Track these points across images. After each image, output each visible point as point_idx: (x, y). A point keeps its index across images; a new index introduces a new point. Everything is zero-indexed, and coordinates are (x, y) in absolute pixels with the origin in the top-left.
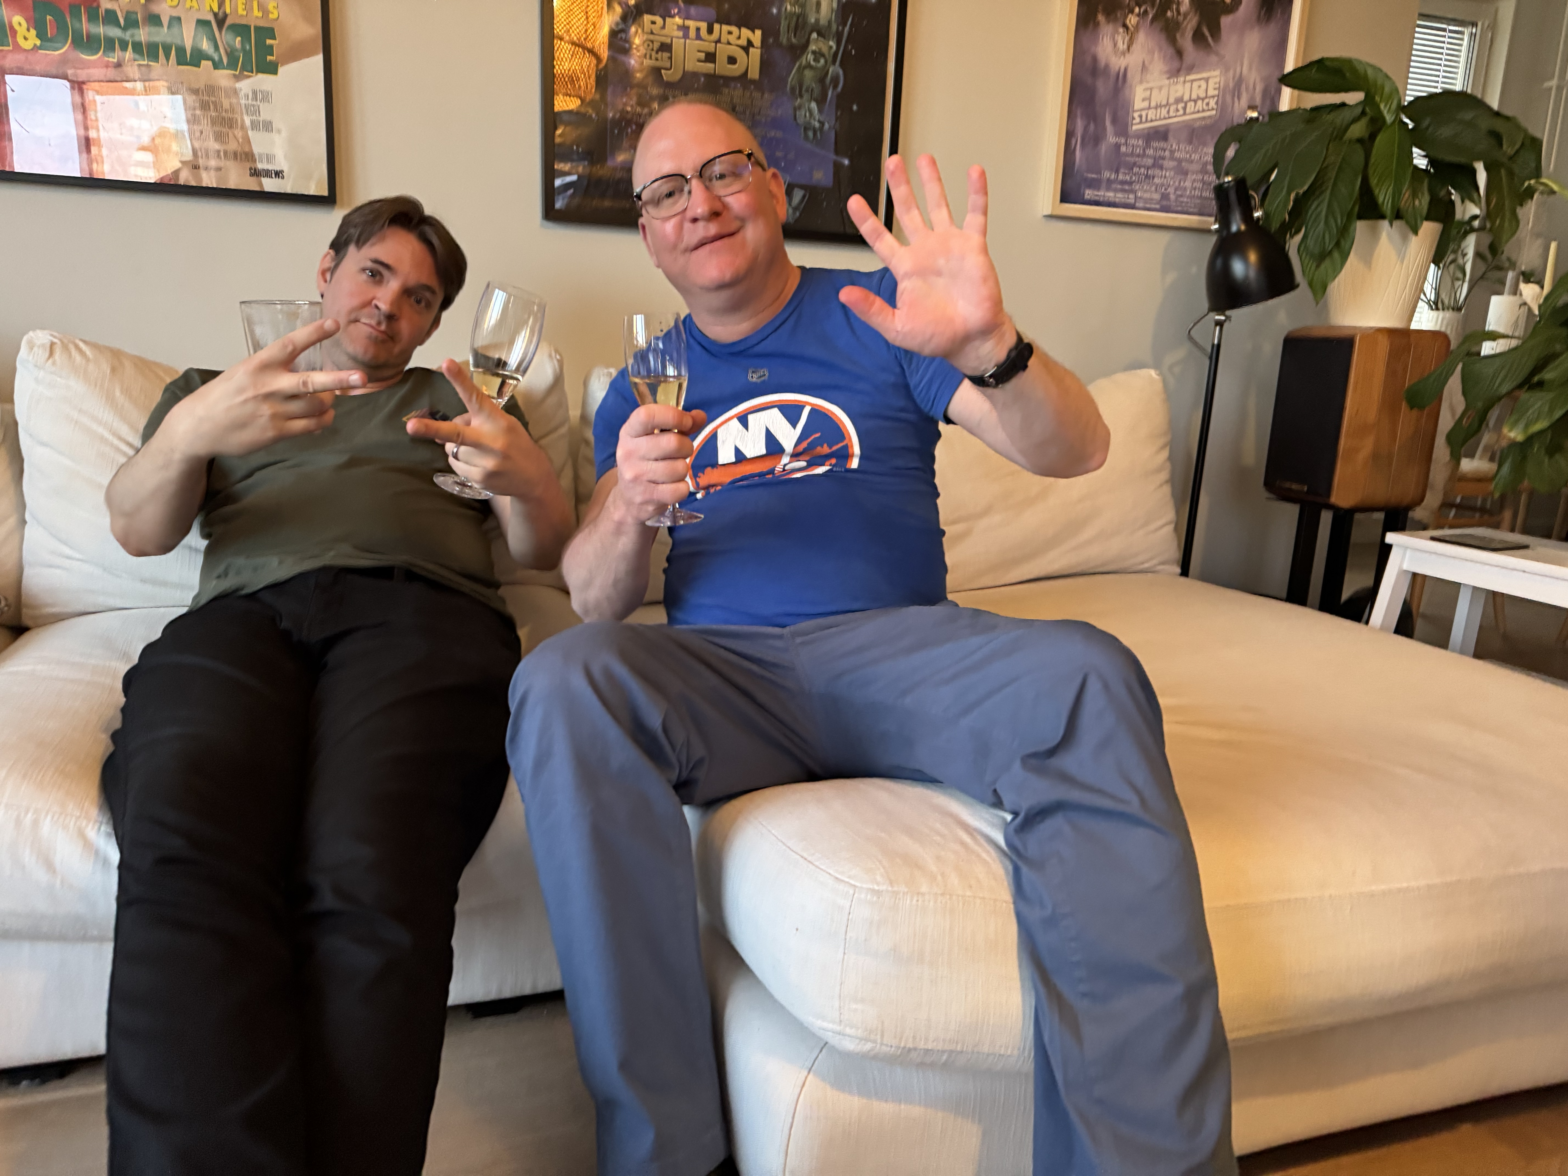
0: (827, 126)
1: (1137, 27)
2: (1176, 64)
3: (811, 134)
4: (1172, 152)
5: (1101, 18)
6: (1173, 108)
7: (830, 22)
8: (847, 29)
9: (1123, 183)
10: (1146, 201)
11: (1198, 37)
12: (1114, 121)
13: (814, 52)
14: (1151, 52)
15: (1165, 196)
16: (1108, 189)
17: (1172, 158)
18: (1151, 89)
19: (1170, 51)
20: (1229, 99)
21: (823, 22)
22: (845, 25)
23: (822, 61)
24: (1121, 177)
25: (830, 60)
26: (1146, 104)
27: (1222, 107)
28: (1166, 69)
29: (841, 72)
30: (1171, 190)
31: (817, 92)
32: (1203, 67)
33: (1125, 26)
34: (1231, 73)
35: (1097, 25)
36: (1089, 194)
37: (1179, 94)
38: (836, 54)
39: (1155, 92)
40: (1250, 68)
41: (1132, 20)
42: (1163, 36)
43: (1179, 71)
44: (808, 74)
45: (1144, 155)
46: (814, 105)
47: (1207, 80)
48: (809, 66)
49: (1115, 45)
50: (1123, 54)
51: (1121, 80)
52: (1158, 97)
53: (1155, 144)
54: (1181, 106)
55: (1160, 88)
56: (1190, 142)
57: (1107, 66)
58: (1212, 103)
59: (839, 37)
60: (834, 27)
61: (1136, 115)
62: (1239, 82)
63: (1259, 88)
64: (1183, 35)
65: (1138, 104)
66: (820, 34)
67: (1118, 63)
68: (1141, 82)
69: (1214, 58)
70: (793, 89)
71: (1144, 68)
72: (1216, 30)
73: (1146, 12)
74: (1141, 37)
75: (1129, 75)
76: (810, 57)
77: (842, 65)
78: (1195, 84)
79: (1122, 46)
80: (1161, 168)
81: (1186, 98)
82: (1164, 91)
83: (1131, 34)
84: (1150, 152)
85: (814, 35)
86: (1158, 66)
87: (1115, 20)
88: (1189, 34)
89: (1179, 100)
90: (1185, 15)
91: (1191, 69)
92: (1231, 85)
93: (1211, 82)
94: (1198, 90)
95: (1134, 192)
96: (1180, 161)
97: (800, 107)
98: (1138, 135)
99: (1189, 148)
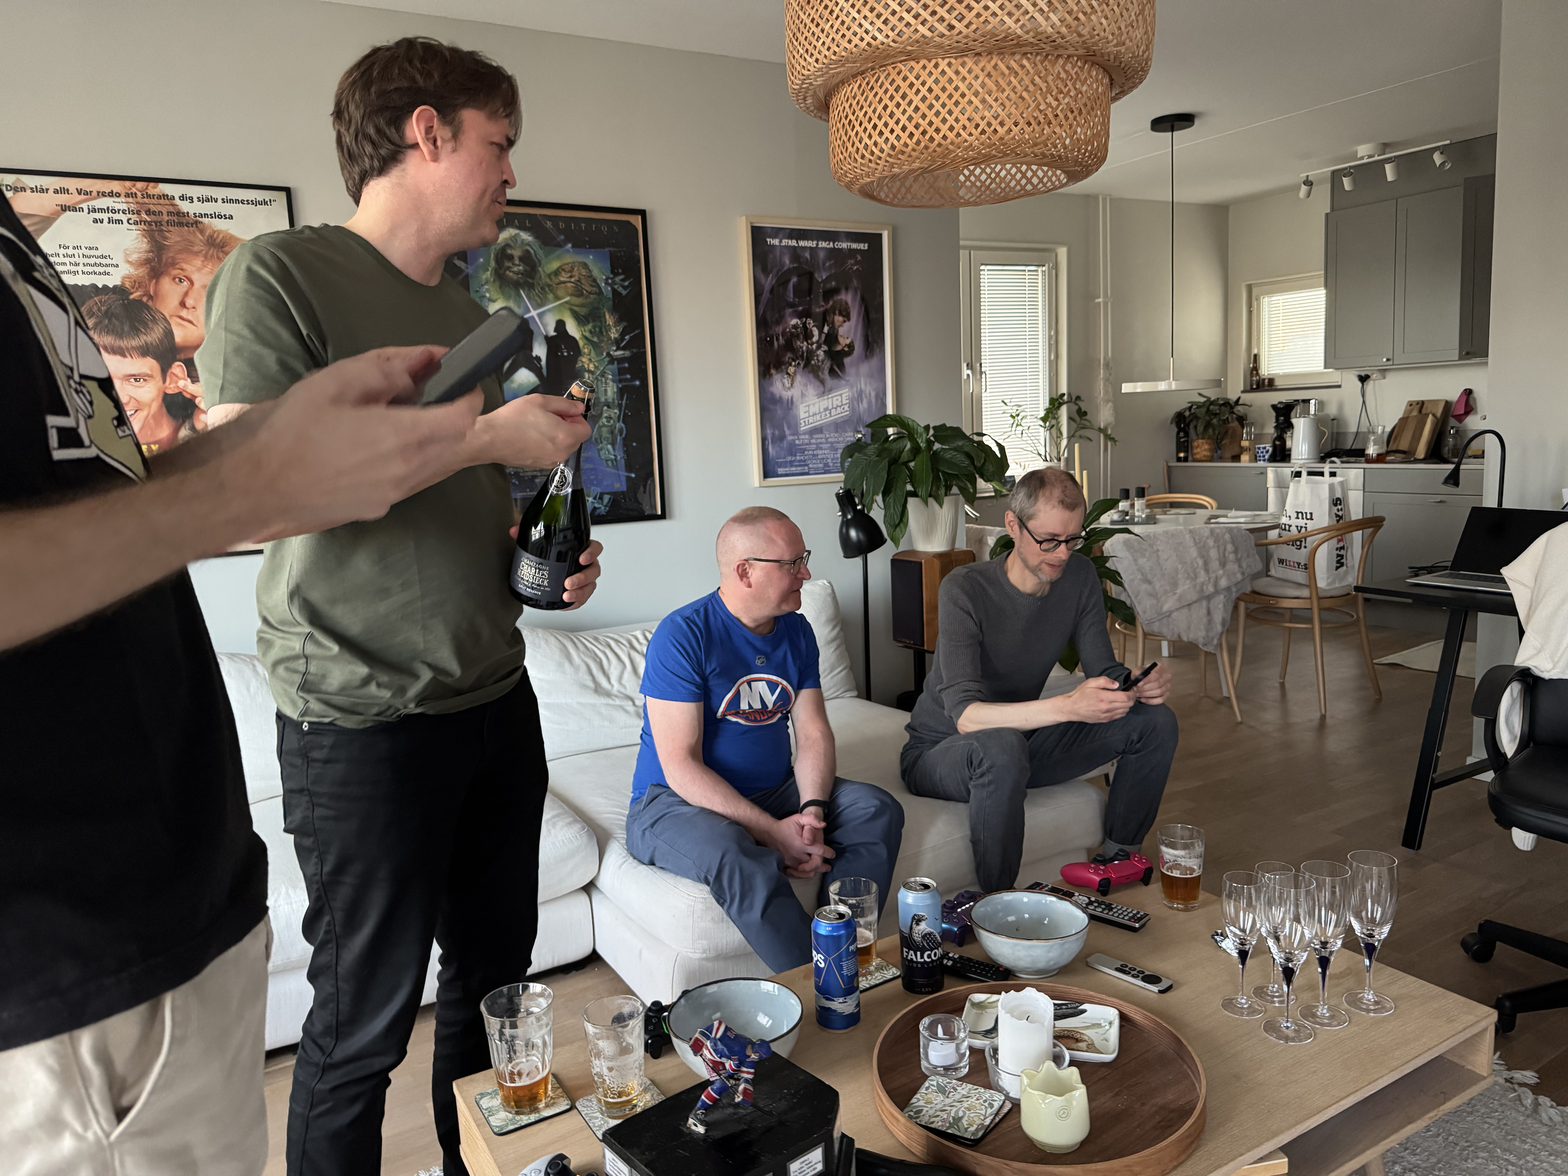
0: (619, 457)
1: (795, 373)
2: (822, 389)
3: (610, 463)
4: (827, 439)
5: (773, 371)
6: (823, 414)
7: (613, 399)
8: (624, 402)
9: (800, 461)
10: (815, 469)
11: (832, 372)
12: (789, 428)
13: (606, 417)
14: (805, 385)
15: (826, 465)
16: (792, 466)
17: (827, 443)
18: (808, 406)
19: (818, 383)
20: (855, 403)
21: (610, 400)
22: (622, 400)
23: (612, 421)
24: (798, 458)
25: (616, 420)
26: (807, 415)
27: (853, 409)
28: (815, 393)
29: (623, 426)
30: (829, 461)
31: (610, 439)
32: (838, 388)
33: (788, 374)
34: (855, 389)
35: (771, 375)
36: (781, 471)
37: (826, 406)
38: (619, 416)
39: (811, 407)
40: (866, 385)
41: (791, 370)
42: (811, 375)
43: (824, 393)
44: (604, 430)
45: (810, 444)
46: (610, 447)
47: (841, 395)
48: (604, 426)
49: (784, 384)
50: (789, 389)
51: (790, 405)
52: (813, 410)
53: (815, 436)
54: (827, 412)
55: (814, 404)
56: (837, 432)
57: (781, 397)
58: (846, 408)
59: (620, 406)
60: (616, 402)
61: (802, 421)
62: (860, 393)
63: (873, 394)
64: (823, 373)
65: (802, 415)
66: (609, 407)
67: (786, 395)
68: (802, 403)
69: (843, 382)
70: (596, 439)
71: (803, 395)
72: (842, 366)
73: (799, 364)
74: (799, 378)
75: (794, 399)
76: (604, 420)
77: (624, 422)
78: (835, 399)
79: (787, 385)
80: (821, 449)
81: (830, 407)
82: (817, 405)
83: (792, 377)
84: (813, 441)
85: (605, 408)
86: (811, 391)
87: (782, 371)
88: (826, 372)
89: (826, 409)
90: (823, 361)
91: (831, 390)
92: (856, 395)
93: (844, 396)
94: (837, 402)
95: (807, 465)
96: (832, 443)
97: (601, 449)
98: (804, 434)
99: (836, 435)
